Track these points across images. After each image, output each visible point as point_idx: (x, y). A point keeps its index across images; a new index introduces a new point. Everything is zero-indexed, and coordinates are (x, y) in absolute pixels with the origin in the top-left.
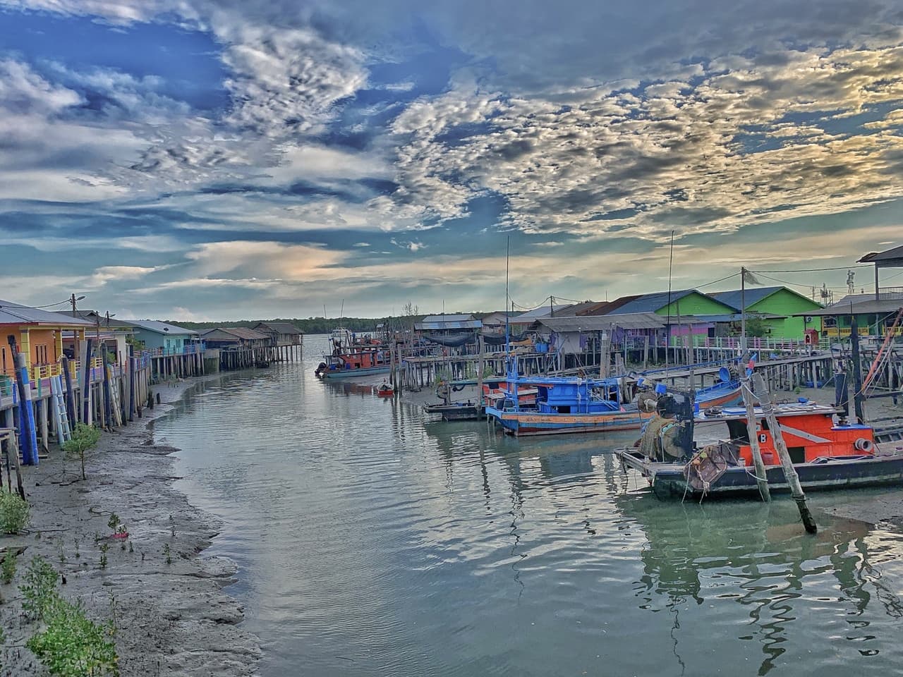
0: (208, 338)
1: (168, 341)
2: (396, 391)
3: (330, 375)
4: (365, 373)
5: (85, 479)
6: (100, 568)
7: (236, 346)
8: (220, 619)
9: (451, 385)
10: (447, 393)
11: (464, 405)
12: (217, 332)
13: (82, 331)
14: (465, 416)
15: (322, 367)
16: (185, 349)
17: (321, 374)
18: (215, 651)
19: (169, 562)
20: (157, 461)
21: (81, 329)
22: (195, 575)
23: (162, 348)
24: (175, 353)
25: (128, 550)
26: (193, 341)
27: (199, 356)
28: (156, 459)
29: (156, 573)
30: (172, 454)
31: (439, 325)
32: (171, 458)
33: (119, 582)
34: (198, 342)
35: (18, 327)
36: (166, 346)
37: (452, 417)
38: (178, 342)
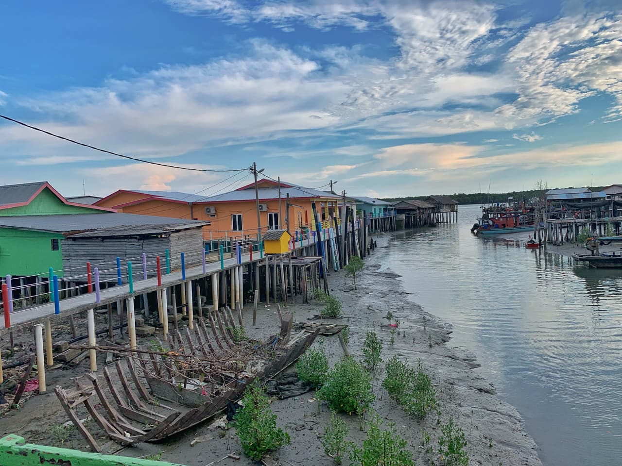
0: (398, 207)
1: (375, 209)
2: (540, 244)
3: (483, 232)
4: (509, 231)
5: (356, 289)
6: (390, 344)
7: (415, 212)
8: (481, 389)
9: (599, 240)
10: (595, 247)
11: (610, 256)
12: (403, 203)
13: (336, 202)
14: (613, 265)
15: (476, 226)
16: (385, 214)
17: (475, 231)
18: (488, 410)
19: (431, 346)
20: (391, 282)
21: (335, 201)
22: (450, 357)
23: (371, 213)
24: (379, 216)
25: (402, 335)
26: (389, 209)
27: (393, 218)
28: (390, 280)
29: (426, 352)
30: (398, 279)
31: (567, 196)
32: (398, 280)
33: (406, 355)
34: (392, 209)
35: (310, 200)
36: (373, 212)
37: (601, 265)
38: (380, 209)
